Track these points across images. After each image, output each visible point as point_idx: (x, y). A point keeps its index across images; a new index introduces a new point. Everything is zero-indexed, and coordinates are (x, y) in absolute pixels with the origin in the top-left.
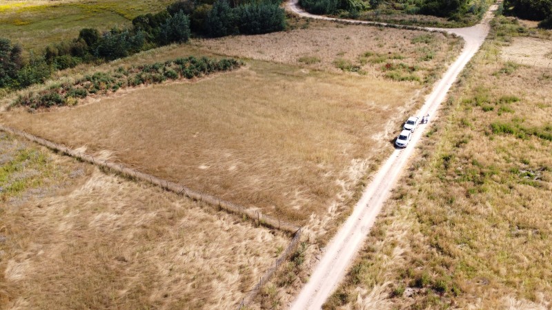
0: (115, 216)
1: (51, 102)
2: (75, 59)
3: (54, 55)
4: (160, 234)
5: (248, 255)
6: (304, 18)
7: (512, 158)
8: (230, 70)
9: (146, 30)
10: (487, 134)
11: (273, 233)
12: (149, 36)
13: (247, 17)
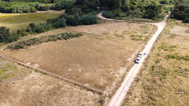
0: (39, 87)
1: (19, 48)
2: (27, 33)
3: (20, 32)
4: (54, 93)
5: (85, 101)
6: (104, 19)
7: (175, 67)
8: (79, 37)
9: (51, 23)
10: (166, 58)
11: (94, 93)
12: (52, 25)
13: (85, 19)
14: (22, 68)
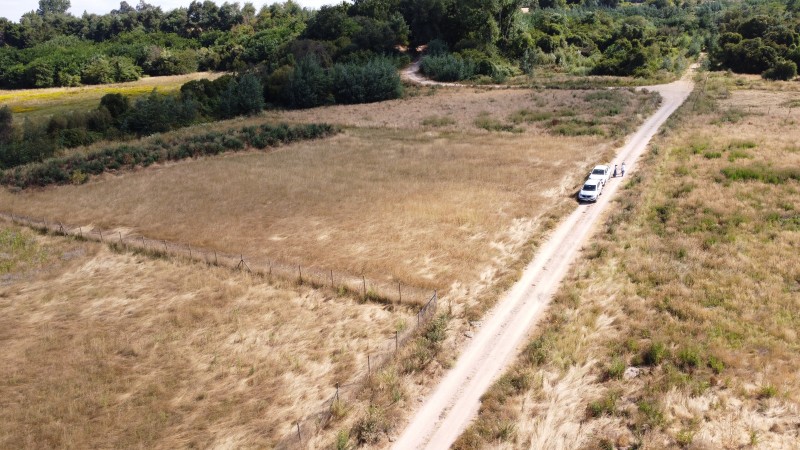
0: (125, 301)
2: (91, 134)
3: (61, 127)
4: (197, 318)
8: (322, 138)
9: (200, 100)
10: (718, 181)
12: (204, 108)
13: (345, 81)
14: (54, 242)
